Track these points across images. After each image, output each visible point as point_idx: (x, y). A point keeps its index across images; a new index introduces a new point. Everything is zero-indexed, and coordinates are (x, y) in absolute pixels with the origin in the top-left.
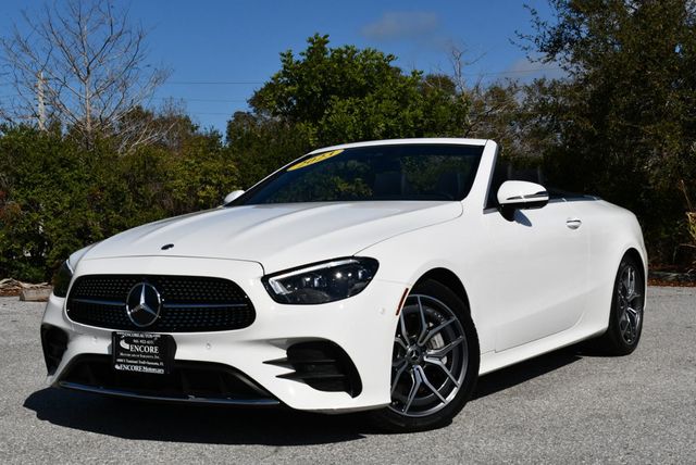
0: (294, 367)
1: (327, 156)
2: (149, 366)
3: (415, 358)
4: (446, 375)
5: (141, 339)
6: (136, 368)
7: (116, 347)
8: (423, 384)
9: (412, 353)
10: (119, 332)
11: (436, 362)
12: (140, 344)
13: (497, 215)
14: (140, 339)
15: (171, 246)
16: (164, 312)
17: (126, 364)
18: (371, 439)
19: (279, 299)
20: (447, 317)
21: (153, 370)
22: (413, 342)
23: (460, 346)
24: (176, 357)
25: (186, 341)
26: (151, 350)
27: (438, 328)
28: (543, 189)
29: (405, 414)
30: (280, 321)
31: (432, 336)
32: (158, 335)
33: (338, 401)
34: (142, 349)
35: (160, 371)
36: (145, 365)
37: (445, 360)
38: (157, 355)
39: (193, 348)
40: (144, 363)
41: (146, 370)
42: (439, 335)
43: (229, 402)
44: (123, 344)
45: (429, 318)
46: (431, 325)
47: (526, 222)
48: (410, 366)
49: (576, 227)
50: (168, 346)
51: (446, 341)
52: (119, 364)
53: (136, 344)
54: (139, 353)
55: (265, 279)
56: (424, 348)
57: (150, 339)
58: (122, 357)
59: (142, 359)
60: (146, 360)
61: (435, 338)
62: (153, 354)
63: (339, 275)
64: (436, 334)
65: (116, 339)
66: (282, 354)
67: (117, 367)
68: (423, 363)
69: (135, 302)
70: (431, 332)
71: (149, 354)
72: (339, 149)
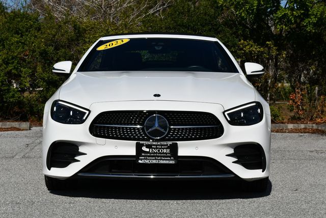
0: (237, 157)
2: (163, 160)
5: (158, 145)
6: (154, 162)
7: (139, 151)
12: (157, 148)
14: (156, 145)
15: (159, 95)
17: (147, 159)
21: (167, 162)
24: (179, 154)
25: (183, 146)
26: (165, 151)
32: (170, 143)
34: (159, 151)
35: (173, 162)
36: (161, 159)
38: (169, 154)
39: (187, 149)
40: (159, 158)
41: (162, 162)
44: (144, 149)
50: (174, 149)
52: (141, 160)
53: (154, 149)
54: (156, 153)
57: (165, 145)
58: (143, 156)
59: (158, 157)
60: (161, 157)
62: (166, 153)
65: (139, 146)
66: (232, 151)
67: (140, 161)
69: (151, 125)
71: (163, 153)
72: (126, 38)
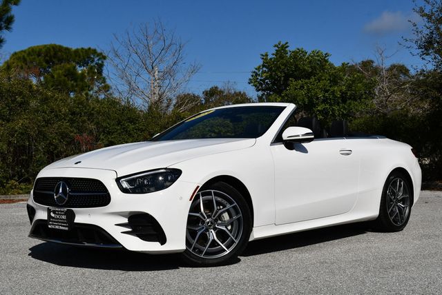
0: (131, 228)
1: (206, 114)
2: (64, 226)
3: (210, 226)
4: (229, 236)
6: (57, 227)
7: (49, 216)
8: (214, 240)
9: (208, 222)
10: (50, 207)
11: (224, 228)
12: (58, 214)
13: (282, 147)
14: (58, 211)
15: (80, 162)
16: (70, 197)
17: (53, 225)
18: (182, 269)
19: (125, 191)
20: (231, 203)
21: (64, 228)
22: (209, 217)
23: (238, 219)
24: (75, 221)
25: (80, 213)
26: (64, 217)
27: (225, 209)
28: (310, 131)
29: (202, 256)
30: (124, 202)
31: (222, 213)
32: (66, 209)
33: (153, 247)
34: (60, 217)
35: (67, 229)
37: (229, 228)
38: (66, 220)
39: (84, 217)
40: (60, 224)
41: (61, 228)
42: (226, 213)
43: (102, 246)
44: (52, 215)
45: (219, 204)
46: (221, 207)
47: (305, 150)
48: (207, 230)
49: (348, 154)
50: (71, 216)
51: (230, 216)
52: (50, 224)
54: (58, 219)
55: (118, 180)
56: (216, 220)
57: (63, 212)
58: (52, 221)
59: (60, 222)
60: (63, 223)
61: (224, 214)
62: (64, 220)
63: (160, 178)
64: (224, 212)
65: (49, 211)
66: (125, 221)
67: (49, 226)
68: (215, 229)
69: (57, 192)
70: (220, 211)
71: (62, 219)
72: (213, 110)
